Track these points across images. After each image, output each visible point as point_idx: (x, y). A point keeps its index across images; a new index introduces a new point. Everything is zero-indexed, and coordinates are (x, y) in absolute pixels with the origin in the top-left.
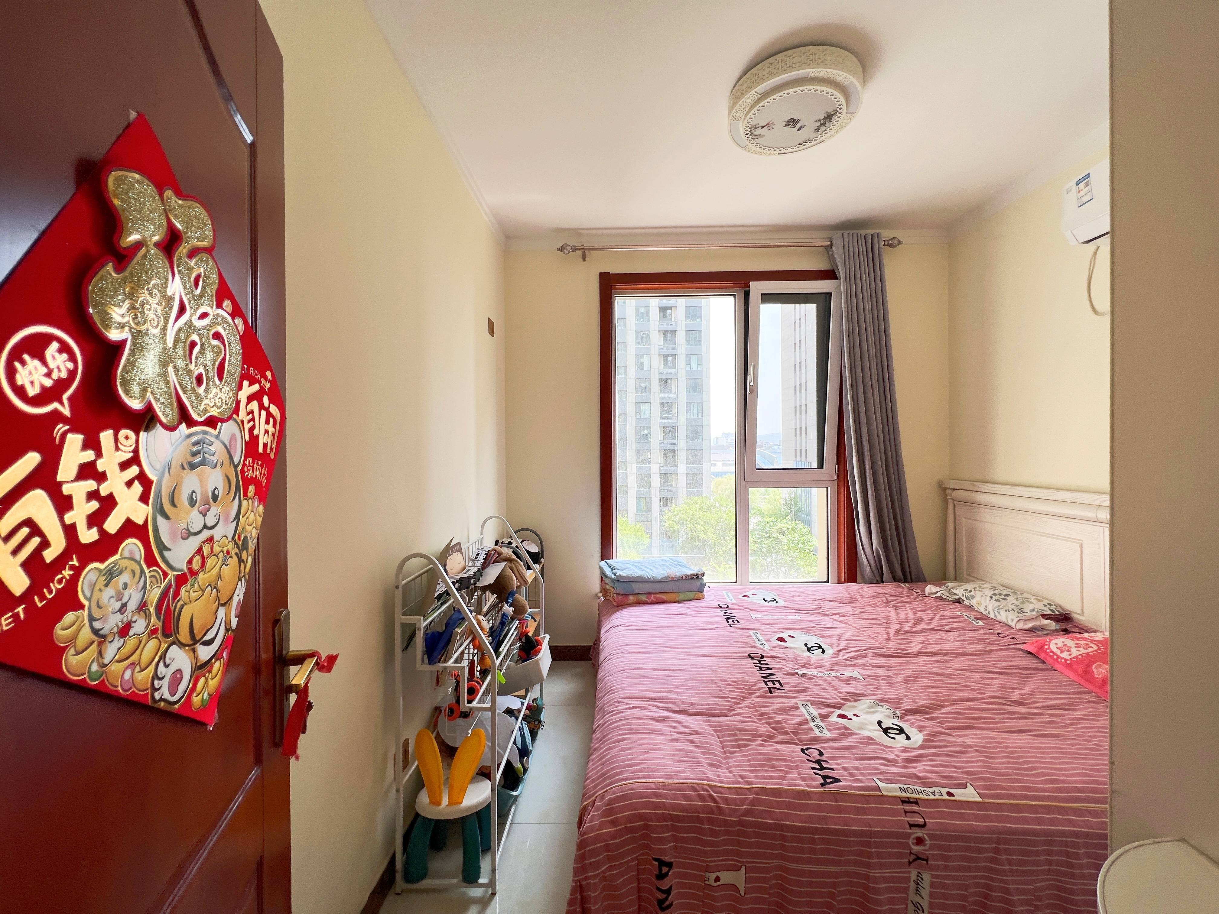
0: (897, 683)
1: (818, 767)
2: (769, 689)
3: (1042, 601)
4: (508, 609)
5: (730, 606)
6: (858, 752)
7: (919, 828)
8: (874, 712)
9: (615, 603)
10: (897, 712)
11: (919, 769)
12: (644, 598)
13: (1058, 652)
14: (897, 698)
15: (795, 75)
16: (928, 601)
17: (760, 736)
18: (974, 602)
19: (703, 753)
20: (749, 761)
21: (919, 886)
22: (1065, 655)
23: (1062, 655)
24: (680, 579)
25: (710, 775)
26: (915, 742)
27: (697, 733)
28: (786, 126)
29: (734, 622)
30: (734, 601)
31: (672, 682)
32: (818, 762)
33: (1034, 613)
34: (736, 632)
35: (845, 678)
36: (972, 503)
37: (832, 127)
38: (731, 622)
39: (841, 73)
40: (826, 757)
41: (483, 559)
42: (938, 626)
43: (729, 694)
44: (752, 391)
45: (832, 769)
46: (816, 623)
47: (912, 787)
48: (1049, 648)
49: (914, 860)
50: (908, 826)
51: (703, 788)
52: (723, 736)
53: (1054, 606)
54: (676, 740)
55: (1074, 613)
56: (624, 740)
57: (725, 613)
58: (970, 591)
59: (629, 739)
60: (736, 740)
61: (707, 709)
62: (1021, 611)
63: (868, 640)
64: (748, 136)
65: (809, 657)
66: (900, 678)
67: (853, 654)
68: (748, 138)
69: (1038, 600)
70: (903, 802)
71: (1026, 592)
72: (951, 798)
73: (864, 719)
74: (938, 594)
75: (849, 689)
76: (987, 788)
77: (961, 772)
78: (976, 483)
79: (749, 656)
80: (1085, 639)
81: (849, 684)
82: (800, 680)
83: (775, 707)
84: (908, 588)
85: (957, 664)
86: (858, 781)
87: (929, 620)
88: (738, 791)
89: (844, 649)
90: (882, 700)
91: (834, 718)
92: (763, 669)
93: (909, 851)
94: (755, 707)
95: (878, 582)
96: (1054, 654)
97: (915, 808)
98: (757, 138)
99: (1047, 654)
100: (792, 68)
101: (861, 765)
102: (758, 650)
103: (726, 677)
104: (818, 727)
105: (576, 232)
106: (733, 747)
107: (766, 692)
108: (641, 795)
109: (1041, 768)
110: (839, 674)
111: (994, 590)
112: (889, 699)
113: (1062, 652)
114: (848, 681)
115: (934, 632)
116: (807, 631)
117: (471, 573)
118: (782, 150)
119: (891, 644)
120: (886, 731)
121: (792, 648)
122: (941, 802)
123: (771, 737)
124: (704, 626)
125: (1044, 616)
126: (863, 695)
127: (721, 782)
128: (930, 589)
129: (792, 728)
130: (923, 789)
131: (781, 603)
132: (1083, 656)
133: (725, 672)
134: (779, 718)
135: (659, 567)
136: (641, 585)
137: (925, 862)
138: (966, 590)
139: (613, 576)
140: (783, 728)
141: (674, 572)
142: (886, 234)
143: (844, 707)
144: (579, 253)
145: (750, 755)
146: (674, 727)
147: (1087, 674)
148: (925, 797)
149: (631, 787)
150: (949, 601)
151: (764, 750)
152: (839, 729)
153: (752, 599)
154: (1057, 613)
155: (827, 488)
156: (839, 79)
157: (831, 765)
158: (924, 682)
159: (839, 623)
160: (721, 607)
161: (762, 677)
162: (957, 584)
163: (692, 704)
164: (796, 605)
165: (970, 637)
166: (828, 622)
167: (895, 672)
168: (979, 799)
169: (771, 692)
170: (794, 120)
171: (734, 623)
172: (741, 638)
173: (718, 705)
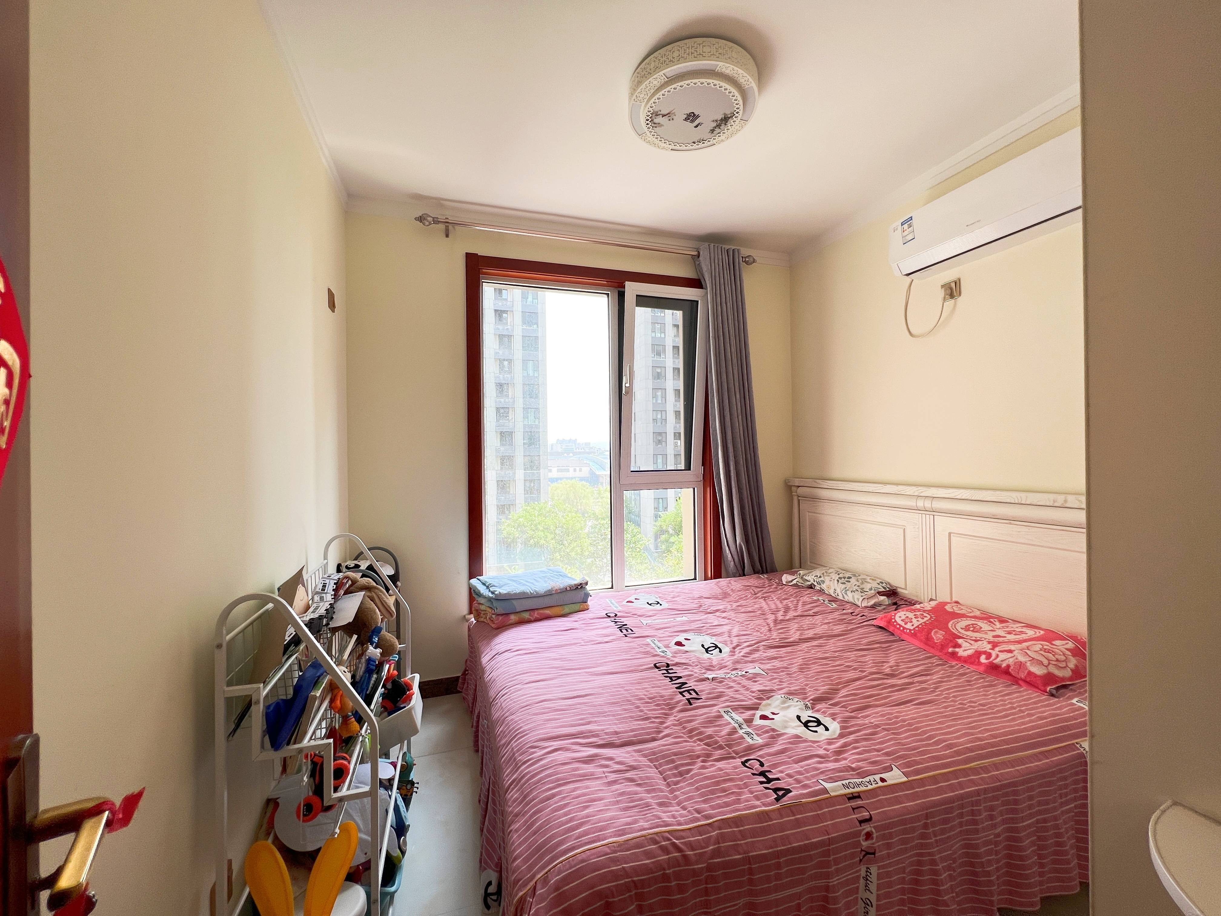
0: (795, 672)
1: (764, 780)
2: (688, 700)
3: (875, 580)
4: (374, 652)
5: (619, 614)
6: (793, 754)
7: (866, 823)
8: (789, 707)
9: (493, 626)
10: (807, 703)
11: (850, 758)
12: (526, 615)
13: (902, 624)
14: (800, 689)
15: (703, 65)
16: (787, 589)
17: (698, 757)
18: (824, 586)
19: (648, 792)
20: (697, 789)
21: (868, 882)
22: (909, 626)
23: (906, 626)
24: (564, 591)
25: (666, 818)
26: (834, 732)
27: (633, 768)
28: (686, 119)
29: (627, 631)
30: (620, 608)
31: (587, 710)
32: (762, 774)
33: (873, 592)
34: (634, 642)
35: (751, 675)
36: (815, 499)
37: (726, 131)
38: (624, 631)
39: (745, 74)
40: (767, 766)
41: (333, 590)
42: (803, 611)
43: (650, 714)
44: (627, 393)
45: (778, 779)
46: (704, 621)
47: (852, 781)
48: (895, 621)
49: (864, 856)
50: (858, 824)
51: (663, 837)
52: (661, 765)
53: (885, 584)
54: (614, 782)
55: (899, 588)
56: (554, 796)
57: (616, 622)
58: (820, 577)
59: (559, 793)
60: (676, 767)
61: (635, 736)
62: (863, 591)
63: (755, 634)
64: (648, 122)
65: (709, 659)
66: (794, 669)
67: (747, 650)
68: (647, 124)
69: (873, 580)
70: (849, 799)
71: (864, 574)
72: (885, 784)
73: (784, 716)
74: (794, 582)
75: (756, 687)
76: (908, 765)
77: (883, 754)
78: (817, 481)
79: (656, 666)
80: (919, 610)
81: (756, 681)
82: (714, 685)
83: (700, 720)
84: (767, 578)
85: (833, 646)
86: (805, 786)
87: (795, 607)
88: (699, 830)
89: (738, 646)
90: (790, 693)
91: (758, 722)
92: (674, 679)
93: (860, 849)
94: (680, 724)
95: (740, 576)
96: (901, 626)
97: (859, 802)
98: (656, 127)
99: (895, 626)
100: (701, 56)
101: (802, 767)
102: (662, 659)
103: (641, 694)
104: (748, 734)
105: (439, 202)
106: (675, 775)
107: (685, 705)
108: (597, 867)
109: (937, 735)
110: (744, 673)
111: (839, 574)
112: (796, 690)
113: (906, 623)
114: (754, 678)
115: (804, 618)
116: (698, 631)
117: (322, 611)
118: (677, 146)
119: (775, 634)
120: (806, 725)
121: (691, 651)
122: (878, 790)
123: (708, 755)
124: (600, 639)
125: (880, 593)
126: (772, 691)
127: (680, 824)
128: (786, 578)
129: (724, 740)
130: (860, 780)
131: (665, 605)
132: (922, 625)
133: (639, 689)
134: (709, 731)
135: (539, 580)
136: (524, 601)
137: (873, 856)
138: (817, 576)
139: (491, 595)
140: (716, 742)
141: (558, 583)
142: (745, 252)
143: (761, 707)
144: (442, 227)
145: (696, 782)
146: (607, 766)
147: (928, 641)
148: (865, 788)
149: (580, 858)
150: (803, 587)
151: (708, 772)
152: (767, 732)
153: (636, 604)
154: (888, 589)
155: (694, 489)
156: (742, 81)
157: (775, 774)
158: (815, 668)
159: (723, 620)
160: (609, 616)
161: (677, 688)
162: (806, 572)
163: (616, 733)
164: (679, 605)
165: (832, 619)
166: (713, 620)
167: (789, 662)
168: (905, 779)
169: (691, 704)
170: (694, 115)
171: (628, 633)
172: (642, 647)
173: (643, 729)
